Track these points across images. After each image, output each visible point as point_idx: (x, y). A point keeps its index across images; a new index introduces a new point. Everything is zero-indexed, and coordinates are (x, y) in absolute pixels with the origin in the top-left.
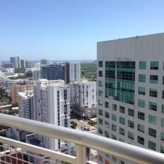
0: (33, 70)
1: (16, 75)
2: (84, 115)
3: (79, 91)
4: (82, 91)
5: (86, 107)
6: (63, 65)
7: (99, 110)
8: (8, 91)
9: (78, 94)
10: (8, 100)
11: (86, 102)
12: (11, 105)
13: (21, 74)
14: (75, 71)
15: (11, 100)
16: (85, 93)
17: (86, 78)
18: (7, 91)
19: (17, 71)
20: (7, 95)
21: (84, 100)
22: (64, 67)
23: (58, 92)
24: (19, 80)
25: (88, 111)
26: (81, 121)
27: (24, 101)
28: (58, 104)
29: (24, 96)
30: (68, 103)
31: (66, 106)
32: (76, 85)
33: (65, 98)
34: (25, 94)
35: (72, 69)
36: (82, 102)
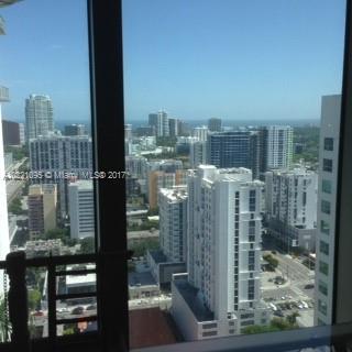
0: (192, 140)
1: (159, 151)
2: (294, 245)
3: (287, 192)
4: (293, 190)
5: (301, 227)
6: (253, 133)
7: (322, 242)
8: (141, 182)
9: (283, 196)
10: (142, 200)
11: (300, 216)
12: (146, 211)
13: (169, 149)
14: (281, 147)
15: (146, 201)
16: (300, 197)
17: (306, 161)
18: (139, 181)
19: (160, 142)
20: (139, 191)
21: (295, 210)
22: (254, 137)
23: (237, 194)
24: (163, 162)
25: (306, 237)
26: (288, 256)
27: (170, 206)
28: (237, 218)
29: (170, 197)
30: (258, 219)
31: (252, 224)
32: (279, 177)
33: (252, 208)
34: (172, 192)
35: (272, 141)
36: (292, 216)
